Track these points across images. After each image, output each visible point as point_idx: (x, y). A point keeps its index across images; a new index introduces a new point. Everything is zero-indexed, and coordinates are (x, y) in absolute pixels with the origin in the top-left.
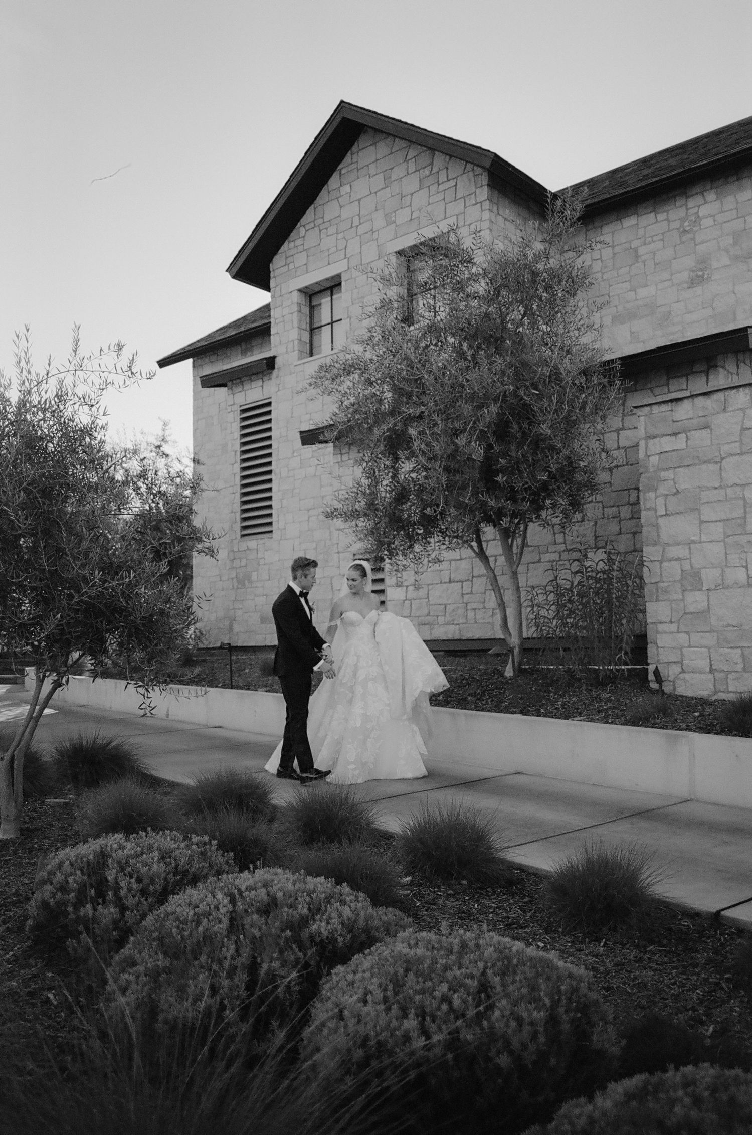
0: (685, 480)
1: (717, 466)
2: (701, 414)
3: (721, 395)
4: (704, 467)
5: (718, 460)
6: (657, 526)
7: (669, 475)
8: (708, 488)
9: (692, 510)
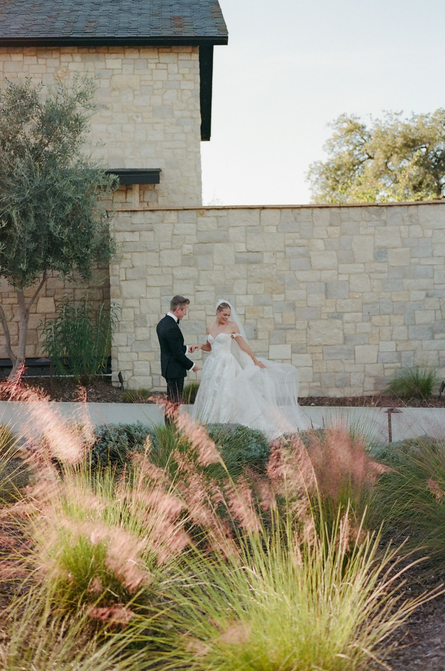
0: (138, 260)
1: (158, 255)
2: (148, 222)
3: (160, 213)
4: (150, 254)
5: (158, 250)
6: (120, 287)
7: (128, 256)
8: (152, 267)
9: (142, 278)
